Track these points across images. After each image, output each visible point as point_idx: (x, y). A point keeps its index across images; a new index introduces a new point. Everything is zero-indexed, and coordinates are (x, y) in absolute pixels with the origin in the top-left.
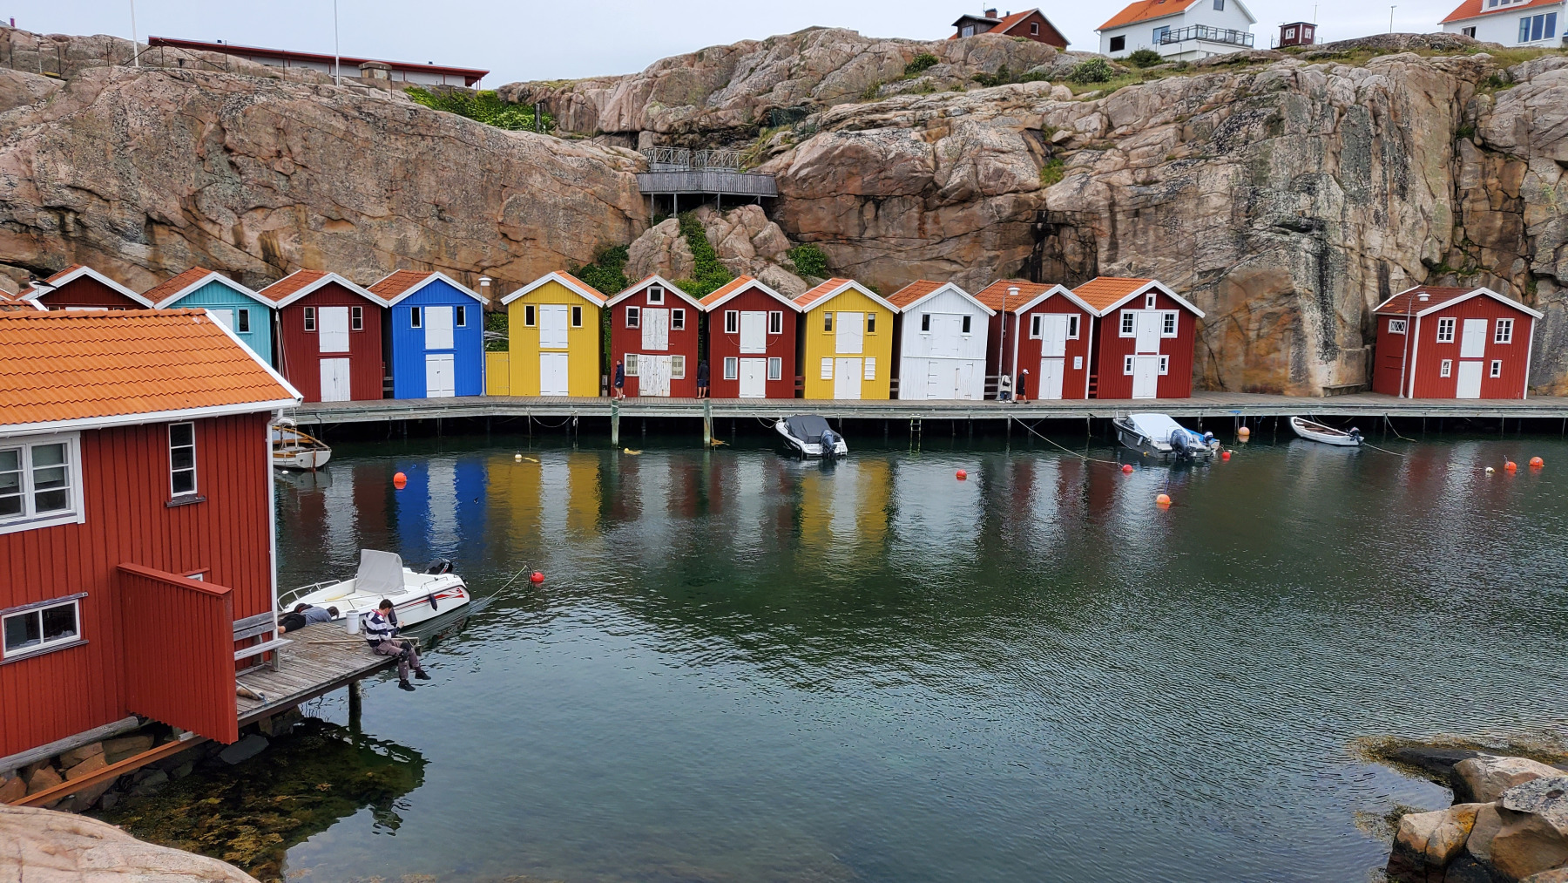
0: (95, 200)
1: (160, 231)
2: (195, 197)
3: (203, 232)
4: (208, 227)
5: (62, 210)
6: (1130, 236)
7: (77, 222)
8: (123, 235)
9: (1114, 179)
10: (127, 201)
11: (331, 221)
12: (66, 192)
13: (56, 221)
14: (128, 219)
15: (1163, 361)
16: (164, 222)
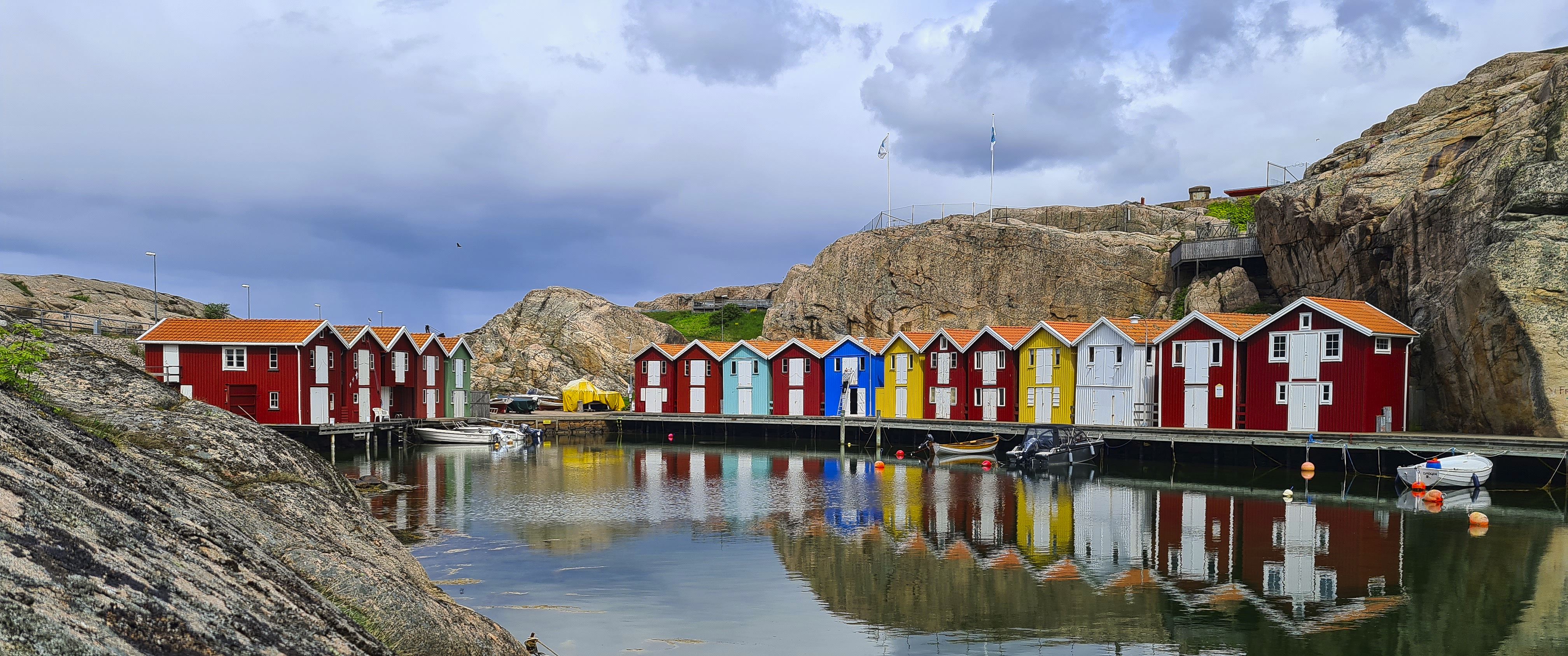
0: (826, 311)
1: (855, 327)
2: (872, 305)
3: (873, 326)
4: (876, 322)
5: (811, 318)
6: (1426, 249)
7: (818, 324)
8: (836, 331)
10: (840, 309)
11: (943, 313)
12: (814, 307)
13: (809, 325)
14: (839, 320)
15: (1326, 388)
16: (855, 321)
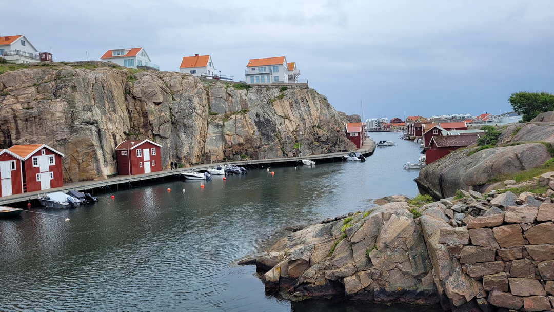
6: (25, 129)
9: (14, 107)
15: (51, 174)
